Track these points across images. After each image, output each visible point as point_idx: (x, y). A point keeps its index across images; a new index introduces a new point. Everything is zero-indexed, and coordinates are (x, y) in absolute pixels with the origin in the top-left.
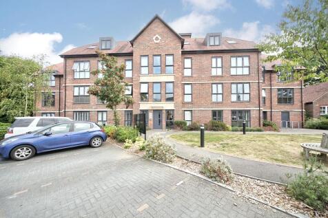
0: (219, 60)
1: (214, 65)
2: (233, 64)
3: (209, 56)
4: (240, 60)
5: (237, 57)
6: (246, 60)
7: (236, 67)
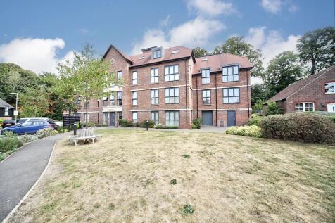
0: (156, 70)
1: (152, 75)
2: (167, 73)
3: (149, 68)
4: (171, 68)
5: (169, 66)
6: (176, 67)
7: (169, 75)
